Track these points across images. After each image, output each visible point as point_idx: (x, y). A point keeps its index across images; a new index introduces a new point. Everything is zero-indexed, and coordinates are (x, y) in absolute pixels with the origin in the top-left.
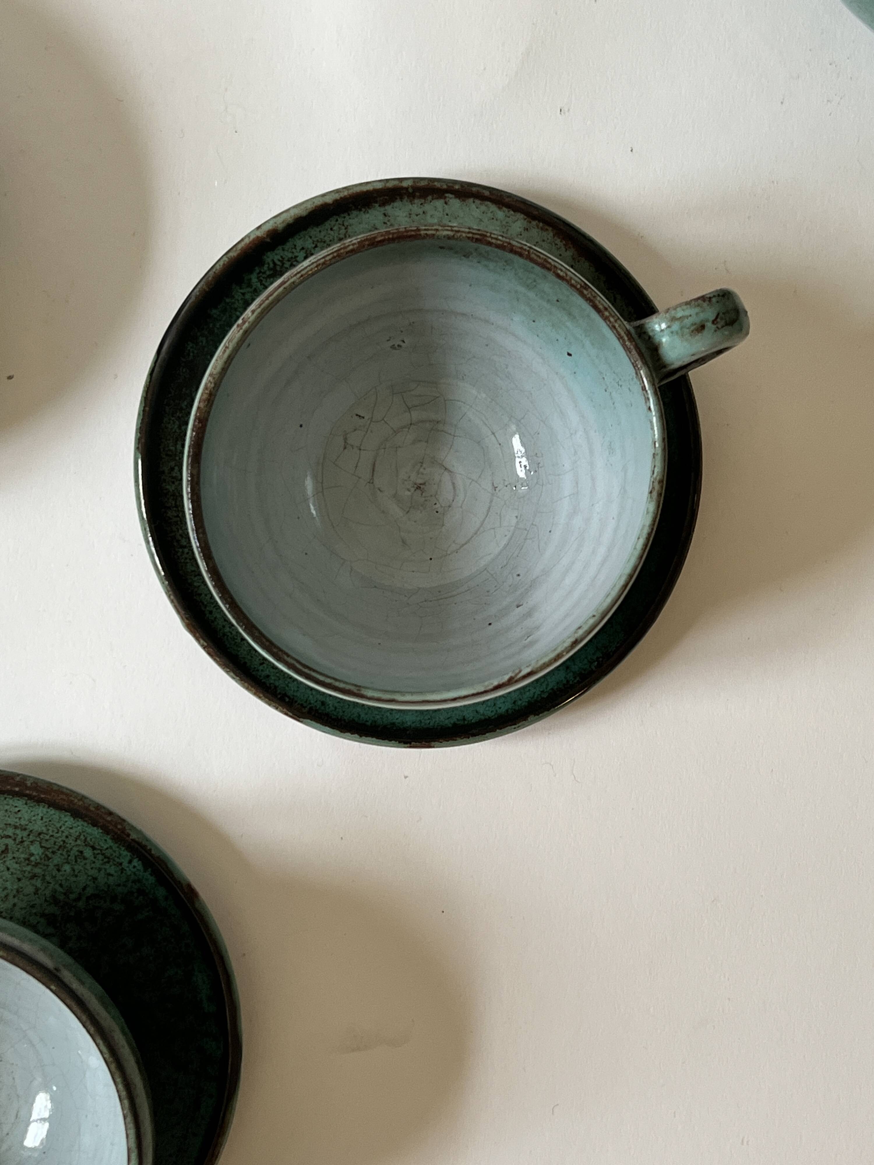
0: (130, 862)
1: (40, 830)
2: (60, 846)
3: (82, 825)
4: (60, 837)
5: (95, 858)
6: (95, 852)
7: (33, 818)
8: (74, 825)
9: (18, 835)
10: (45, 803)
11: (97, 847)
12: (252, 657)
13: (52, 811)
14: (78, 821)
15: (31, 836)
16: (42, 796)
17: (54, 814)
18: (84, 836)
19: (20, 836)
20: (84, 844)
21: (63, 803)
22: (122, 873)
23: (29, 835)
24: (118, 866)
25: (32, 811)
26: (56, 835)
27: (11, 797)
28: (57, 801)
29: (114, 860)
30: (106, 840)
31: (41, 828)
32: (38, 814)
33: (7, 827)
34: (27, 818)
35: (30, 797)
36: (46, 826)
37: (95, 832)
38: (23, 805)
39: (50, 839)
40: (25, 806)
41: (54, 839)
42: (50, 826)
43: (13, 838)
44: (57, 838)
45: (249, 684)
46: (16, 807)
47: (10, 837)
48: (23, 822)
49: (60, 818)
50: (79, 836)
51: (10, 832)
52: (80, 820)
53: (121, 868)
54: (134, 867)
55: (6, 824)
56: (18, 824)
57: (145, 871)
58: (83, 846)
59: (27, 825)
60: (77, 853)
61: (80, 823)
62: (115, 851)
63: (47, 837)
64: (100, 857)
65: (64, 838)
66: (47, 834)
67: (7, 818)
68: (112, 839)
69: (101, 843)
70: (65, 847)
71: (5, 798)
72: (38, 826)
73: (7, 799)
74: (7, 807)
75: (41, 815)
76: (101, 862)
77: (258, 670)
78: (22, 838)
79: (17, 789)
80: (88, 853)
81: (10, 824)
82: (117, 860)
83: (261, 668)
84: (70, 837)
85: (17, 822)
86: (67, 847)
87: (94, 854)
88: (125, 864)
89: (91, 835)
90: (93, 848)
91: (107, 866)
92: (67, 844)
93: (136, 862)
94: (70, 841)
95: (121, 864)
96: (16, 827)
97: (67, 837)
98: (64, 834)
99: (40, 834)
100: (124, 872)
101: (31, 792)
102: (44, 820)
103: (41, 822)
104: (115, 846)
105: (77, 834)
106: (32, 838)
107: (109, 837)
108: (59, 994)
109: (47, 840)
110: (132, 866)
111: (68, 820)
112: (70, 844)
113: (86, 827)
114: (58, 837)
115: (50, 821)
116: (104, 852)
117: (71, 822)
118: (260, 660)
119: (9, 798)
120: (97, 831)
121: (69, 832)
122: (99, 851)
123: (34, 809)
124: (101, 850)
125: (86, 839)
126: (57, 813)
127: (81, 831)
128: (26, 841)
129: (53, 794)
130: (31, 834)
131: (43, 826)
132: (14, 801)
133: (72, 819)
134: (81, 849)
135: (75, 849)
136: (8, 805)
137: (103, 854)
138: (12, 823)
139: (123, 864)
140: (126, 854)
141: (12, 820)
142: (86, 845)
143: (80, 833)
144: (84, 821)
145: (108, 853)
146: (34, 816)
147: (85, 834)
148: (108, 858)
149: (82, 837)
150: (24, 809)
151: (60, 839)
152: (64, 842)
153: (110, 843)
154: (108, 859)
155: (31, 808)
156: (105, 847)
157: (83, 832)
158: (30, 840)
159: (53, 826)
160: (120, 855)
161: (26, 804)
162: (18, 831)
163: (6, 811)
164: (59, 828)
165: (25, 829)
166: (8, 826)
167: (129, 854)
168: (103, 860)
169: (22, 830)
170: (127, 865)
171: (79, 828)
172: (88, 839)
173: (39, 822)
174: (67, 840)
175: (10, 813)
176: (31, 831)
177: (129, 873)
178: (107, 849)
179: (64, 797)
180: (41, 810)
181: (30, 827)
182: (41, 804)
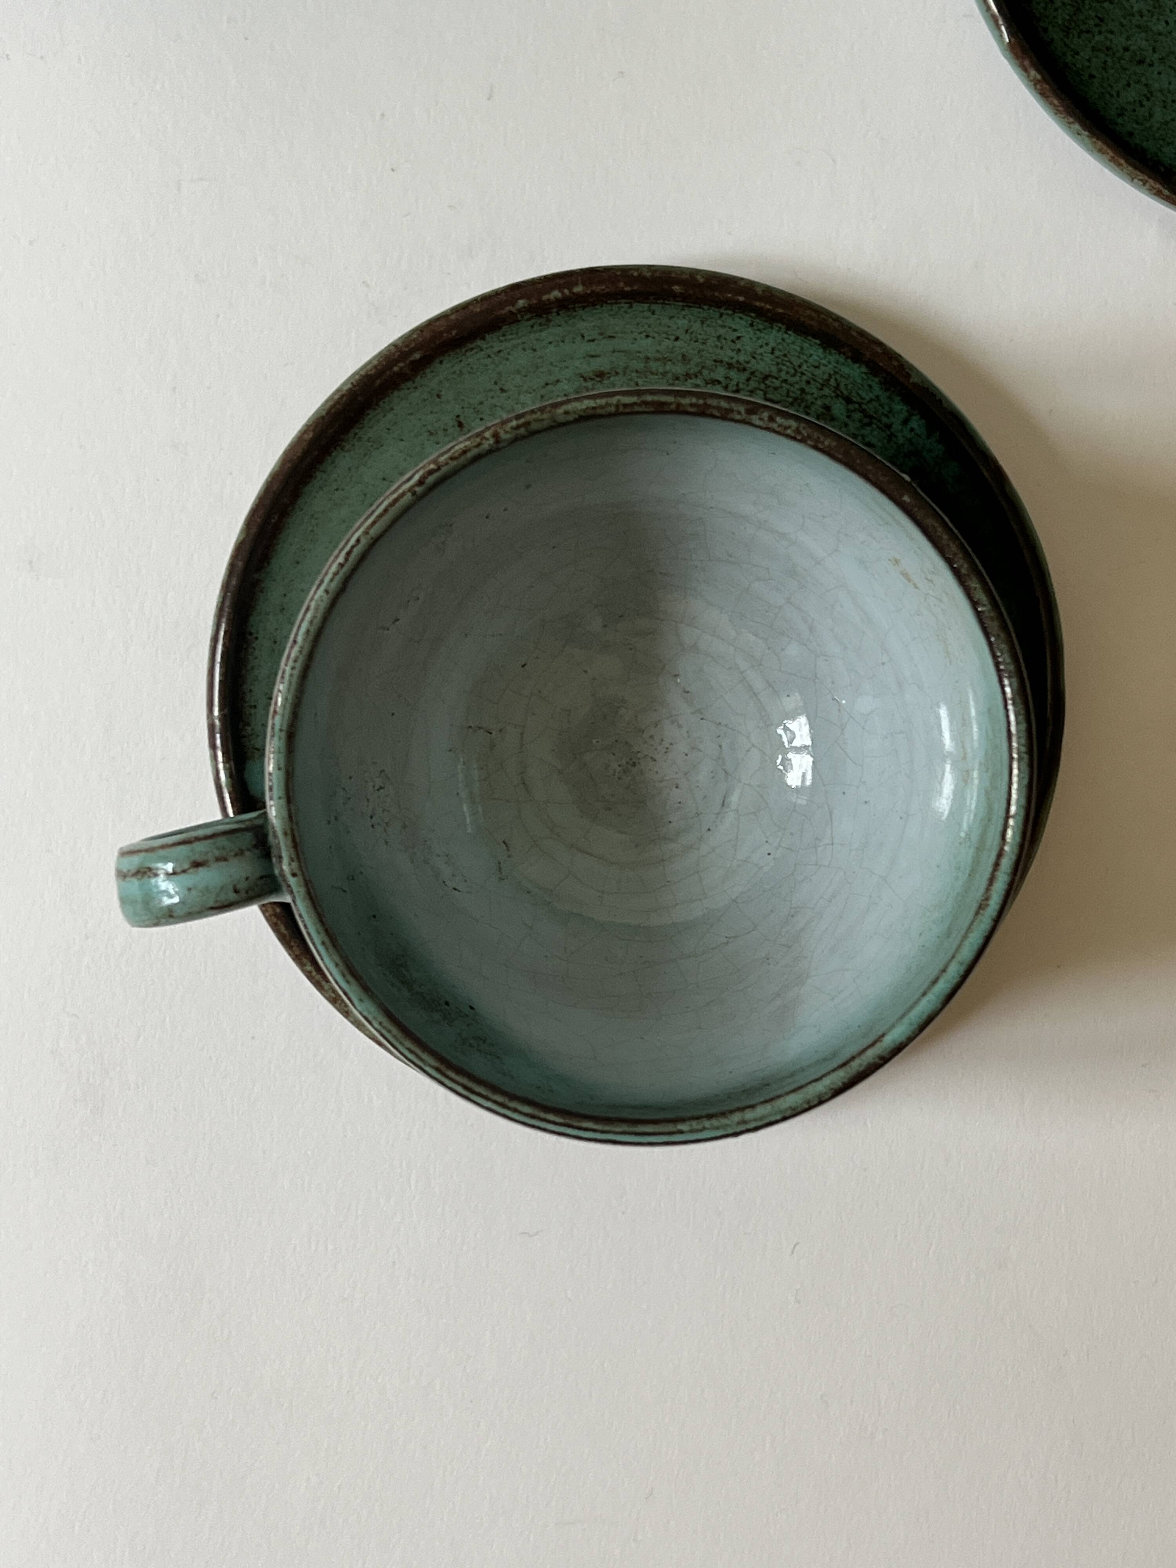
0: (906, 422)
1: (766, 371)
2: (796, 399)
3: (837, 362)
4: (797, 383)
5: (848, 417)
6: (851, 407)
7: (760, 351)
8: (824, 362)
9: (731, 380)
10: (783, 324)
11: (854, 399)
12: (1106, 104)
13: (791, 337)
14: (830, 354)
15: (751, 382)
16: (780, 311)
17: (793, 343)
18: (836, 380)
19: (734, 382)
20: (833, 394)
21: (812, 323)
22: (889, 440)
23: (748, 380)
24: (883, 431)
25: (758, 338)
26: (791, 380)
27: (730, 312)
28: (802, 319)
29: (880, 421)
30: (870, 386)
31: (770, 367)
32: (767, 344)
33: (716, 367)
34: (749, 349)
35: (761, 313)
36: (778, 364)
37: (855, 372)
38: (746, 327)
39: (782, 387)
40: (750, 329)
41: (788, 386)
42: (784, 365)
43: (724, 385)
44: (791, 385)
45: (1105, 143)
46: (735, 330)
47: (719, 382)
48: (742, 358)
49: (802, 348)
50: (828, 380)
51: (720, 373)
52: (834, 351)
53: (888, 433)
54: (912, 430)
55: (715, 361)
56: (734, 361)
57: (928, 437)
58: (831, 397)
59: (748, 363)
60: (821, 410)
61: (834, 357)
62: (882, 405)
63: (777, 383)
64: (857, 416)
65: (803, 385)
66: (776, 378)
67: (719, 351)
68: (881, 383)
69: (860, 392)
70: (803, 400)
71: (721, 315)
72: (765, 365)
73: (725, 317)
74: (721, 331)
75: (772, 344)
76: (858, 425)
77: (1116, 124)
78: (737, 385)
79: (741, 299)
80: (838, 408)
81: (721, 362)
82: (885, 420)
83: (1120, 120)
84: (812, 382)
85: (732, 358)
86: (807, 401)
87: (848, 410)
88: (896, 426)
89: (848, 377)
90: (848, 400)
91: (866, 431)
92: (807, 394)
93: (916, 423)
94: (813, 389)
95: (889, 426)
96: (730, 366)
97: (808, 382)
98: (804, 378)
99: (766, 377)
100: (894, 439)
101: (763, 304)
102: (777, 353)
103: (772, 357)
104: (884, 396)
105: (826, 377)
106: (753, 384)
107: (877, 380)
108: (919, 515)
109: (776, 389)
110: (909, 428)
111: (815, 352)
112: (812, 394)
113: (843, 364)
114: (794, 383)
115: (785, 355)
116: (864, 407)
117: (818, 356)
118: (1117, 108)
119: (728, 314)
120: (858, 371)
121: (813, 375)
122: (857, 406)
123: (762, 335)
124: (860, 404)
125: (837, 387)
126: (799, 340)
127: (832, 372)
128: (742, 389)
129: (796, 308)
130: (753, 378)
131: (773, 364)
132: (733, 319)
133: (821, 351)
134: (827, 402)
135: (819, 402)
136: (723, 326)
137: (863, 411)
138: (726, 359)
139: (894, 426)
140: (900, 408)
141: (727, 354)
142: (837, 396)
143: (830, 375)
144: (840, 353)
145: (870, 408)
146: (761, 347)
147: (838, 377)
148: (871, 417)
149: (832, 382)
150: (747, 334)
151: (797, 386)
152: (803, 390)
153: (877, 390)
154: (869, 419)
155: (758, 333)
156: (868, 398)
157: (836, 373)
158: (750, 388)
159: (788, 364)
160: (890, 411)
161: (752, 325)
162: (733, 374)
163: (719, 337)
164: (797, 368)
165: (745, 369)
166: (718, 364)
167: (905, 408)
168: (860, 421)
169: (739, 370)
170: (900, 427)
171: (830, 366)
172: (842, 387)
173: (768, 358)
174: (807, 389)
175: (724, 341)
176: (753, 373)
177: (901, 441)
178: (871, 400)
179: (813, 314)
180: (774, 336)
181: (753, 365)
182: (775, 324)
